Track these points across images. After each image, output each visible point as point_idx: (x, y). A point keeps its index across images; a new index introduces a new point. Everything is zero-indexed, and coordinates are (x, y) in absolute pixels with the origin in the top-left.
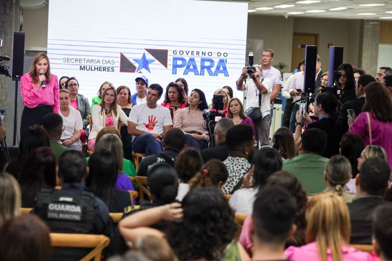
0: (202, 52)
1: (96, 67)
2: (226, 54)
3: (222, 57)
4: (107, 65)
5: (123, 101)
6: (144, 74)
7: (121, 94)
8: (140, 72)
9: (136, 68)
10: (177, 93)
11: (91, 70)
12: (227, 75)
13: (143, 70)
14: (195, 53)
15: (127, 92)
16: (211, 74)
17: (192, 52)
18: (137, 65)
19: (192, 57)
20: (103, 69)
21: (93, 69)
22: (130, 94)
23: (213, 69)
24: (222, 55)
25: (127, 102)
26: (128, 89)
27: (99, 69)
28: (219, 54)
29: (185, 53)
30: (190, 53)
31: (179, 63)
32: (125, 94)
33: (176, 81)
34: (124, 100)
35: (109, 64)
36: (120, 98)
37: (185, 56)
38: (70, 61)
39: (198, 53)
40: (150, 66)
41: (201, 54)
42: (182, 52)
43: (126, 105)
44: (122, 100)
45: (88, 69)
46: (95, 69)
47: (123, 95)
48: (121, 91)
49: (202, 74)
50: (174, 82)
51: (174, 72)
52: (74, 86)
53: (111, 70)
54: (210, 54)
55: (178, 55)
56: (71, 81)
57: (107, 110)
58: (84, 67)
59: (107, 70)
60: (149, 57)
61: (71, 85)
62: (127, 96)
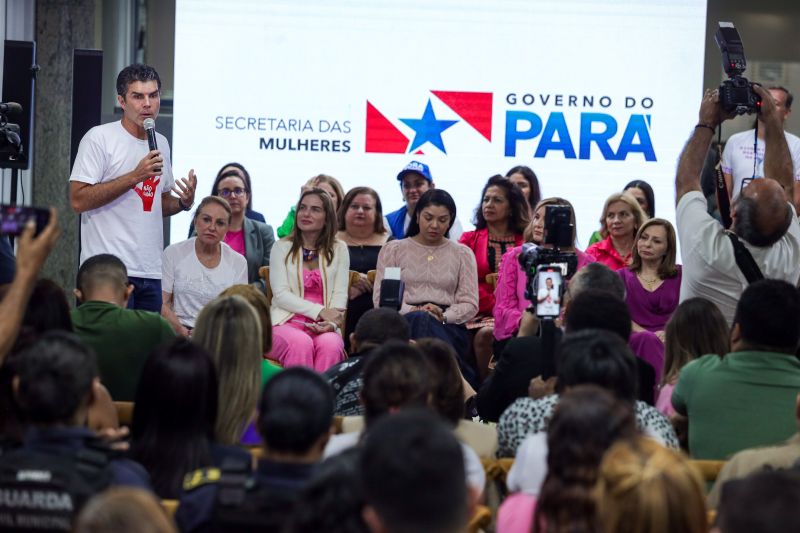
0: (585, 98)
1: (303, 142)
2: (647, 102)
3: (638, 110)
4: (331, 137)
5: (360, 226)
6: (428, 156)
7: (356, 207)
8: (420, 153)
9: (406, 141)
10: (505, 204)
11: (290, 148)
12: (651, 156)
13: (428, 147)
14: (565, 100)
15: (371, 202)
16: (608, 154)
17: (558, 99)
18: (410, 134)
19: (558, 109)
20: (322, 146)
21: (295, 144)
22: (378, 207)
23: (614, 143)
24: (638, 103)
25: (372, 229)
26: (375, 196)
27: (310, 145)
28: (630, 103)
29: (538, 100)
30: (552, 100)
31: (523, 126)
32: (366, 208)
33: (510, 174)
34: (361, 222)
35: (336, 132)
36: (353, 218)
37: (537, 108)
38: (233, 125)
39: (572, 100)
40: (445, 135)
41: (580, 101)
42: (529, 99)
43: (369, 237)
44: (356, 221)
45: (281, 145)
46: (299, 144)
47: (361, 210)
48: (356, 200)
49: (585, 154)
50: (504, 174)
51: (510, 151)
52: (233, 195)
53: (342, 147)
54: (606, 101)
55: (520, 107)
56: (228, 179)
57: (307, 251)
58: (271, 140)
59: (330, 147)
60: (443, 112)
61: (227, 191)
62: (372, 213)
